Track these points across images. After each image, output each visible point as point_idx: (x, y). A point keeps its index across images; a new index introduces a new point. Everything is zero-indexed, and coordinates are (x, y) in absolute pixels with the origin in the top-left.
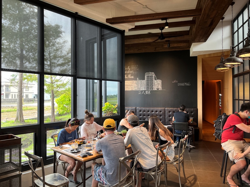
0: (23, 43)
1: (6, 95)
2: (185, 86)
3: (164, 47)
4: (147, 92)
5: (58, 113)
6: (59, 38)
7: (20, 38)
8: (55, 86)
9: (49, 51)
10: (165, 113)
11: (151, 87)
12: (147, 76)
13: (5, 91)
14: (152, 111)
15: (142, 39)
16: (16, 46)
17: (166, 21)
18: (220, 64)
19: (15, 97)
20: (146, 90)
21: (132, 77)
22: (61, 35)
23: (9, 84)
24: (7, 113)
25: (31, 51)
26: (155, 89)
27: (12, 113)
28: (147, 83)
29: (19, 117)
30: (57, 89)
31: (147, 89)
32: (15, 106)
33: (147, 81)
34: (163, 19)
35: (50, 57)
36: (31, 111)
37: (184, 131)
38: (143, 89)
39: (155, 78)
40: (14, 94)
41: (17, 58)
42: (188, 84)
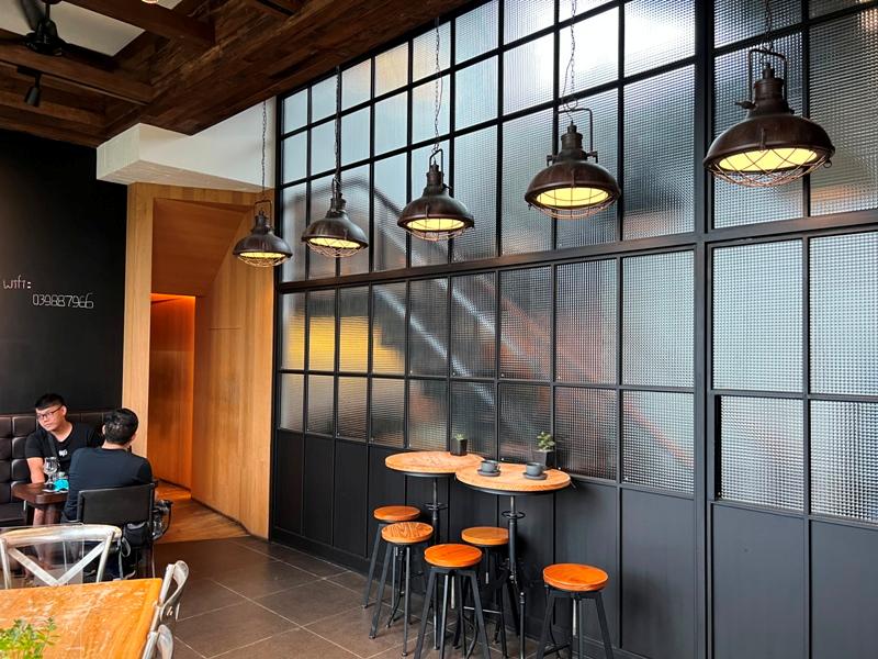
2: (69, 311)
42: (83, 300)
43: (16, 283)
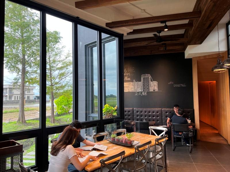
0: (24, 49)
1: (9, 97)
2: (181, 87)
3: (160, 50)
4: (143, 93)
5: (57, 114)
6: (58, 43)
7: (22, 44)
8: (54, 88)
9: (49, 56)
10: (162, 114)
11: (147, 88)
12: (143, 78)
13: (8, 93)
14: (149, 112)
15: (139, 42)
16: (19, 51)
17: (166, 24)
18: (217, 65)
19: (17, 99)
20: (142, 91)
21: (129, 79)
22: (59, 40)
23: (12, 87)
24: (10, 114)
25: (32, 56)
26: (151, 90)
27: (15, 113)
28: (143, 85)
29: (21, 118)
30: (56, 91)
31: (144, 90)
32: (17, 107)
33: (144, 82)
34: (162, 22)
35: (50, 61)
36: (32, 112)
37: (184, 132)
38: (140, 90)
39: (151, 79)
40: (16, 96)
41: (19, 63)
42: (184, 85)
43: (170, 83)
